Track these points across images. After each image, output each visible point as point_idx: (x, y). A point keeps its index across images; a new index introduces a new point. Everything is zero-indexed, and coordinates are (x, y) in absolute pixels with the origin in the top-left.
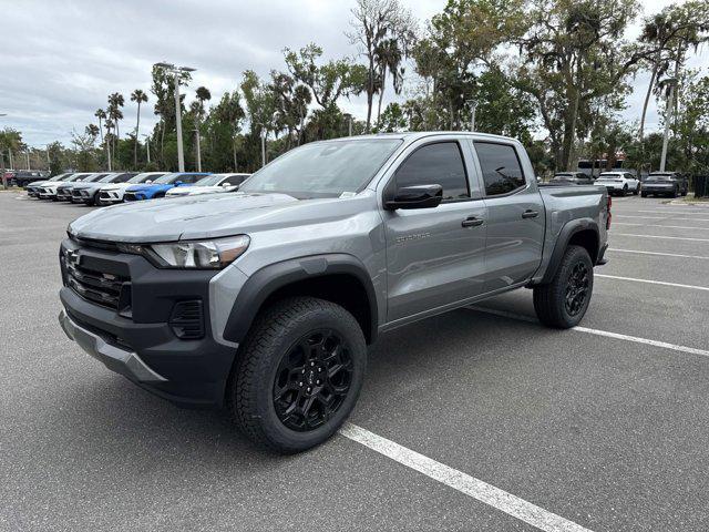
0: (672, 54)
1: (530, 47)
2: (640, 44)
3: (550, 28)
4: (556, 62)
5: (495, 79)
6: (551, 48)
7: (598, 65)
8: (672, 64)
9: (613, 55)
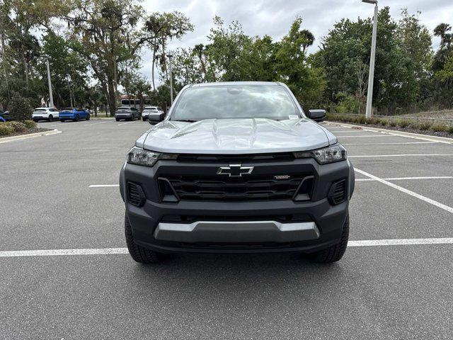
0: (159, 41)
1: (76, 23)
2: (143, 32)
3: (87, 13)
4: (93, 36)
5: (54, 42)
6: (89, 26)
7: (120, 41)
8: (161, 46)
9: (128, 36)
